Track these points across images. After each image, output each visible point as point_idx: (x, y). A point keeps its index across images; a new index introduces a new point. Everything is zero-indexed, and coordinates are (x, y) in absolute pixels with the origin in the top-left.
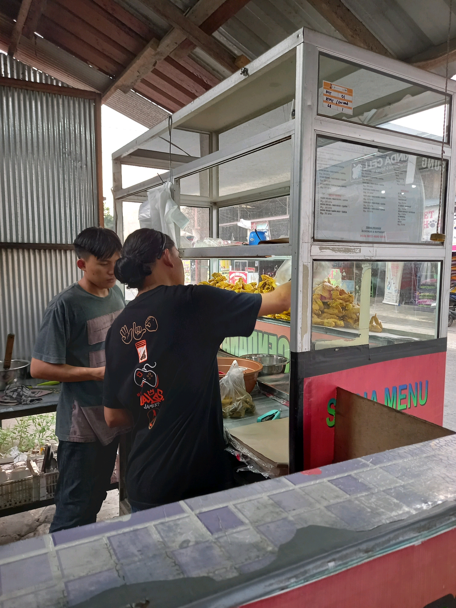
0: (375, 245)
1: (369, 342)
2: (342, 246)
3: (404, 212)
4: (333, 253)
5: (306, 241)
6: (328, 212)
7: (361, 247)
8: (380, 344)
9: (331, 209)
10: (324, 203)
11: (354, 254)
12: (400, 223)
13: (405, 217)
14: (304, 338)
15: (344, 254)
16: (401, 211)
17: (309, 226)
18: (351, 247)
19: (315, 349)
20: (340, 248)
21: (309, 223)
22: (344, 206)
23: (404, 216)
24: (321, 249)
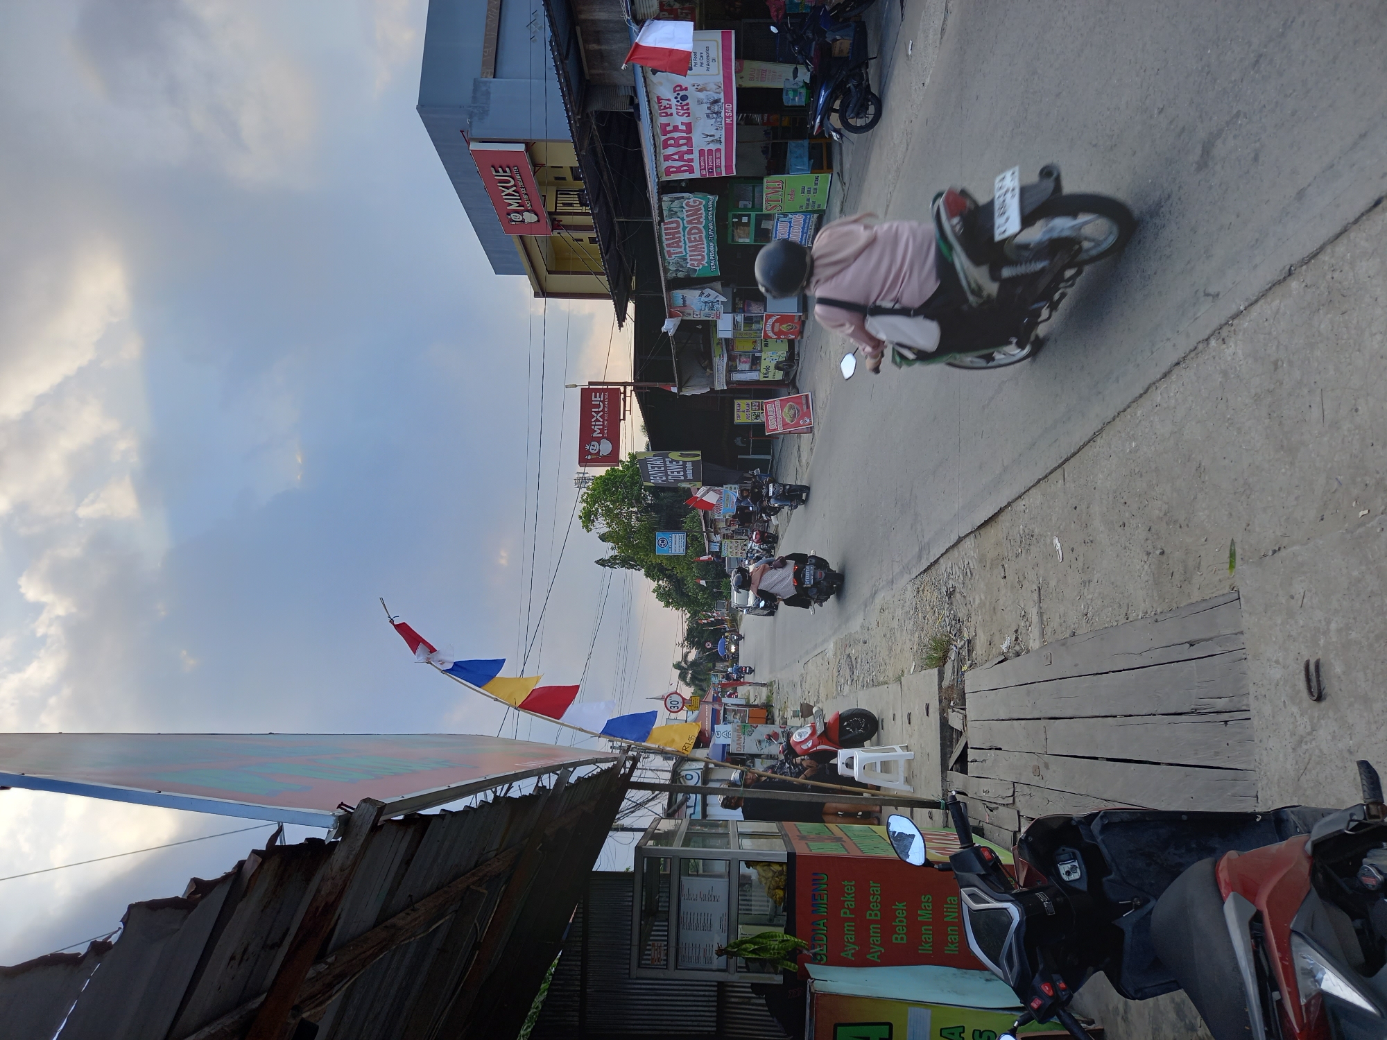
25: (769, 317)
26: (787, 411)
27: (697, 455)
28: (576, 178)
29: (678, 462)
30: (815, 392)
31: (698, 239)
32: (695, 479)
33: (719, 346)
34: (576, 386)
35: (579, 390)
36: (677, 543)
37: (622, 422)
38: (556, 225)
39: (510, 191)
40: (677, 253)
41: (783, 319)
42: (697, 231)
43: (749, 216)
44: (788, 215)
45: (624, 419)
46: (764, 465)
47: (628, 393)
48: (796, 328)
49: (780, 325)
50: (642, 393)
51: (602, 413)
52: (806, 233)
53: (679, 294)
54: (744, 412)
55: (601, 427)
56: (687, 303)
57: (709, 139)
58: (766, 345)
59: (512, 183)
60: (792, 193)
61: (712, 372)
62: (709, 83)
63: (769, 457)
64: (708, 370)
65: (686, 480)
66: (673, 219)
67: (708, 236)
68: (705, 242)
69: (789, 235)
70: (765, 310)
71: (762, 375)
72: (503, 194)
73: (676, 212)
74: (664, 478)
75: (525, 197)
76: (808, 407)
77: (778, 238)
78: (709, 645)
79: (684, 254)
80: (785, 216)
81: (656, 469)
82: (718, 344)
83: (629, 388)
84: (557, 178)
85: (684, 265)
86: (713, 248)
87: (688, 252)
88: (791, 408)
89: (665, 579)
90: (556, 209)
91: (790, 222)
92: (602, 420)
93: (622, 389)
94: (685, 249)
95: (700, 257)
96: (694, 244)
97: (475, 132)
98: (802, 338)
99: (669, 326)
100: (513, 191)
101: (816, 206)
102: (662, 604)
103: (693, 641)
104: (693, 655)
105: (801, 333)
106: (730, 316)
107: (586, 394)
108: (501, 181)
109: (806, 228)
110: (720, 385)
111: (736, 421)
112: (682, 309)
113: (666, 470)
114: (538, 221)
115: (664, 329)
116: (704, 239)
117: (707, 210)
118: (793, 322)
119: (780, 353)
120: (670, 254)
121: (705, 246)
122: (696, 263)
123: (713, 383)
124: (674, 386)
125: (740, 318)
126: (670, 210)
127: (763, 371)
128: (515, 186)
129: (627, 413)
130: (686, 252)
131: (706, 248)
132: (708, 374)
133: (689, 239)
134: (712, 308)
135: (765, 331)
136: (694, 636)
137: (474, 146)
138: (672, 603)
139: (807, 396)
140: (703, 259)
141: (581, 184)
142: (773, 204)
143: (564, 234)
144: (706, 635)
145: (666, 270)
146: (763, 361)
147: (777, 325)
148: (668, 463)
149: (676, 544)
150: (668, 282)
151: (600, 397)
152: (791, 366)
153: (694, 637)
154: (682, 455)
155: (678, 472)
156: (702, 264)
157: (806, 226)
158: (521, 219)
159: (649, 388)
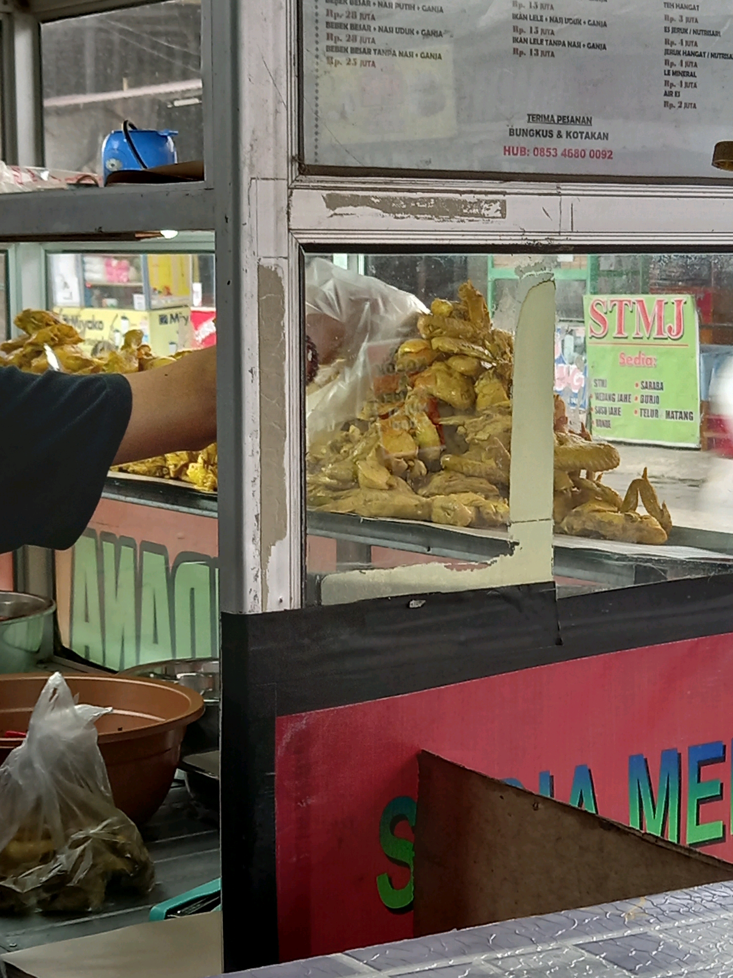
0: (566, 187)
1: (555, 574)
2: (423, 191)
3: (689, 54)
4: (388, 220)
5: (270, 174)
6: (359, 57)
7: (504, 193)
8: (603, 582)
9: (372, 46)
10: (343, 20)
11: (479, 224)
12: (672, 100)
13: (693, 75)
14: (272, 559)
15: (433, 224)
16: (678, 53)
17: (277, 112)
18: (465, 197)
19: (324, 603)
20: (415, 200)
21: (278, 101)
22: (428, 34)
23: (690, 69)
24: (332, 203)
58: (163, 320)
60: (643, 362)
142: (612, 320)
146: (121, 311)
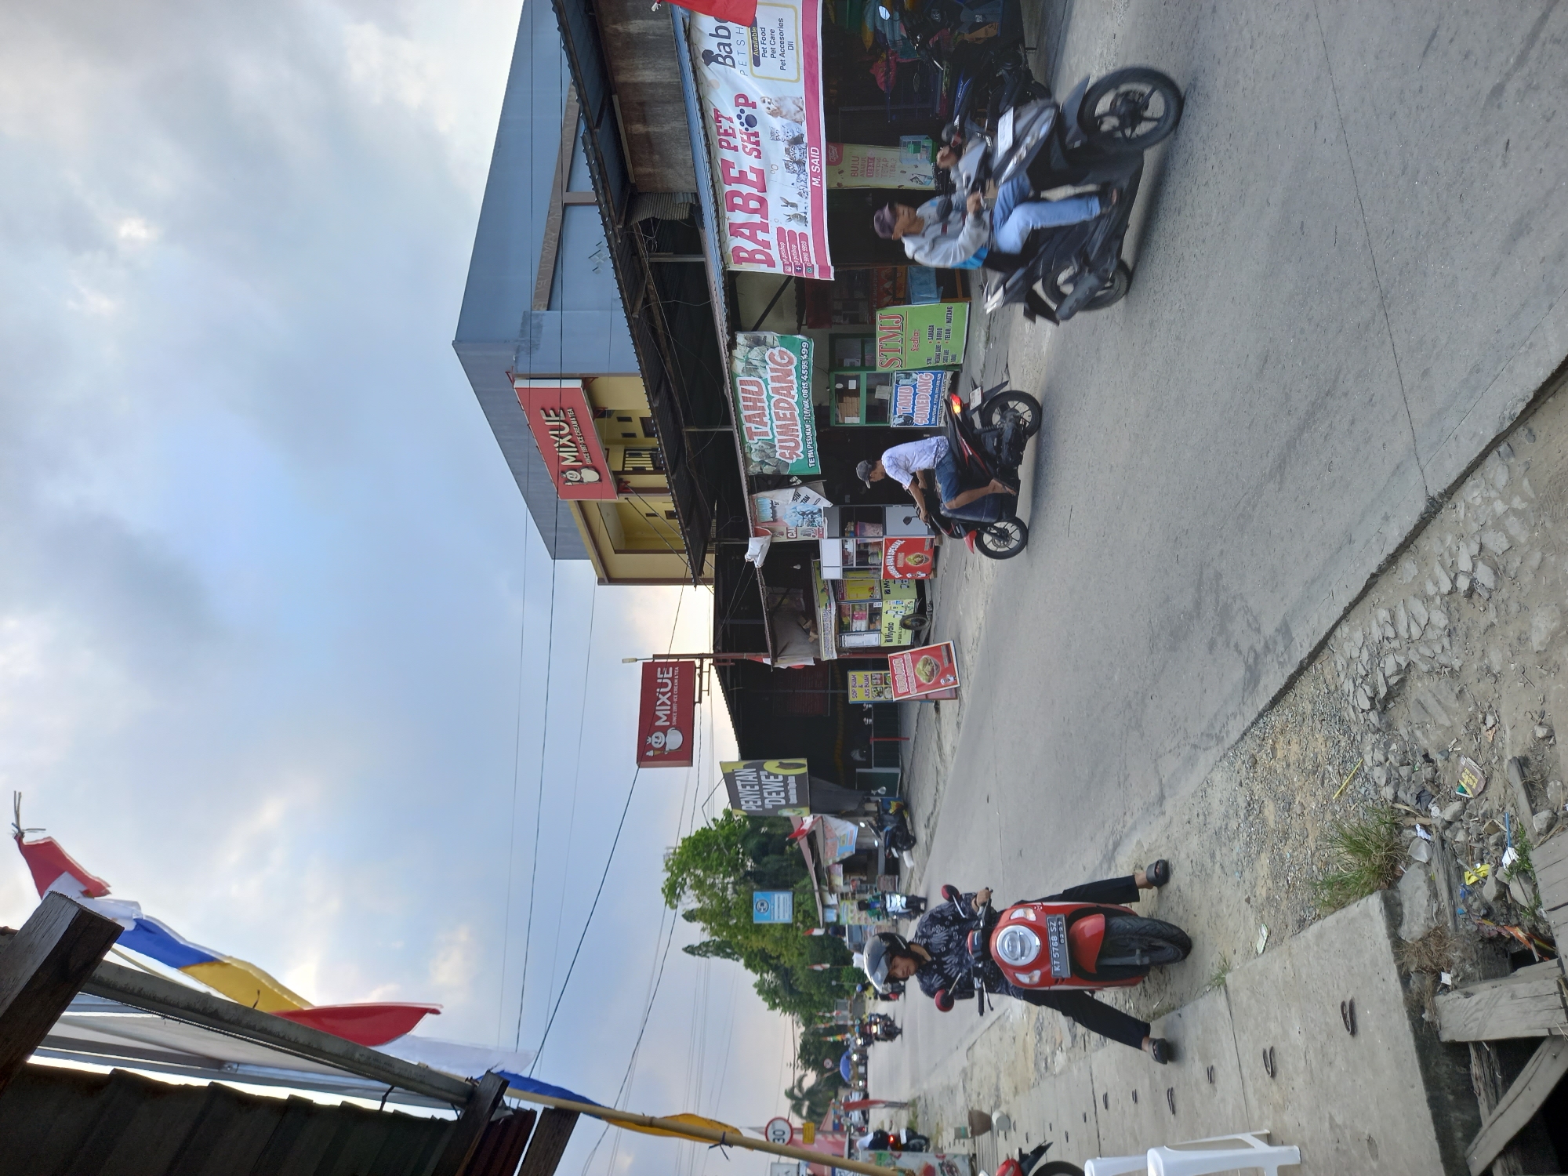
25: (891, 542)
26: (921, 668)
27: (800, 767)
28: (648, 434)
29: (776, 776)
30: (959, 640)
31: (788, 416)
32: (801, 804)
33: (825, 594)
34: (636, 660)
35: (640, 664)
36: (781, 906)
37: (697, 705)
38: (622, 488)
39: (564, 441)
40: (760, 434)
41: (910, 546)
42: (786, 405)
43: (857, 378)
44: (910, 375)
45: (700, 701)
46: (891, 782)
47: (706, 668)
48: (927, 559)
49: (906, 556)
50: (725, 667)
51: (670, 694)
52: (937, 404)
53: (766, 498)
54: (861, 688)
55: (669, 712)
56: (779, 515)
57: (791, 211)
58: (888, 592)
59: (567, 430)
60: (916, 338)
61: (816, 636)
62: (785, 98)
63: (897, 771)
64: (811, 633)
65: (788, 805)
66: (752, 378)
67: (802, 415)
68: (799, 422)
69: (913, 408)
70: (885, 533)
71: (883, 639)
72: (557, 445)
73: (756, 368)
74: (759, 803)
75: (583, 449)
76: (950, 660)
77: (898, 414)
78: (828, 1063)
79: (771, 437)
80: (908, 376)
81: (748, 788)
82: (823, 591)
83: (707, 662)
84: (626, 435)
85: (772, 455)
86: (811, 431)
87: (776, 434)
88: (926, 663)
89: (771, 972)
90: (623, 467)
91: (915, 387)
92: (669, 703)
93: (697, 662)
94: (772, 429)
95: (792, 444)
96: (784, 423)
97: (523, 368)
98: (936, 576)
99: (756, 551)
100: (569, 441)
101: (950, 358)
102: (766, 1005)
103: (809, 1059)
104: (811, 1079)
105: (934, 569)
106: (837, 542)
107: (650, 670)
108: (553, 428)
109: (936, 396)
110: (829, 654)
111: (852, 699)
112: (772, 526)
113: (761, 790)
114: (600, 480)
115: (747, 557)
116: (798, 418)
117: (799, 377)
118: (922, 550)
119: (906, 602)
120: (752, 435)
121: (799, 427)
122: (787, 452)
123: (818, 651)
124: (768, 657)
125: (851, 546)
126: (748, 362)
127: (885, 631)
128: (570, 434)
129: (704, 694)
130: (773, 434)
131: (800, 430)
132: (811, 640)
133: (777, 414)
134: (812, 523)
135: (885, 567)
136: (811, 1052)
137: (520, 384)
138: (778, 1005)
139: (948, 646)
140: (797, 446)
141: (654, 442)
142: (891, 356)
143: (634, 499)
144: (824, 1050)
145: (747, 461)
146: (884, 614)
147: (901, 555)
148: (763, 778)
149: (778, 908)
150: (750, 478)
151: (668, 673)
152: (922, 622)
153: (810, 1054)
154: (782, 766)
155: (778, 793)
156: (796, 454)
157: (937, 391)
158: (578, 479)
159: (733, 661)
